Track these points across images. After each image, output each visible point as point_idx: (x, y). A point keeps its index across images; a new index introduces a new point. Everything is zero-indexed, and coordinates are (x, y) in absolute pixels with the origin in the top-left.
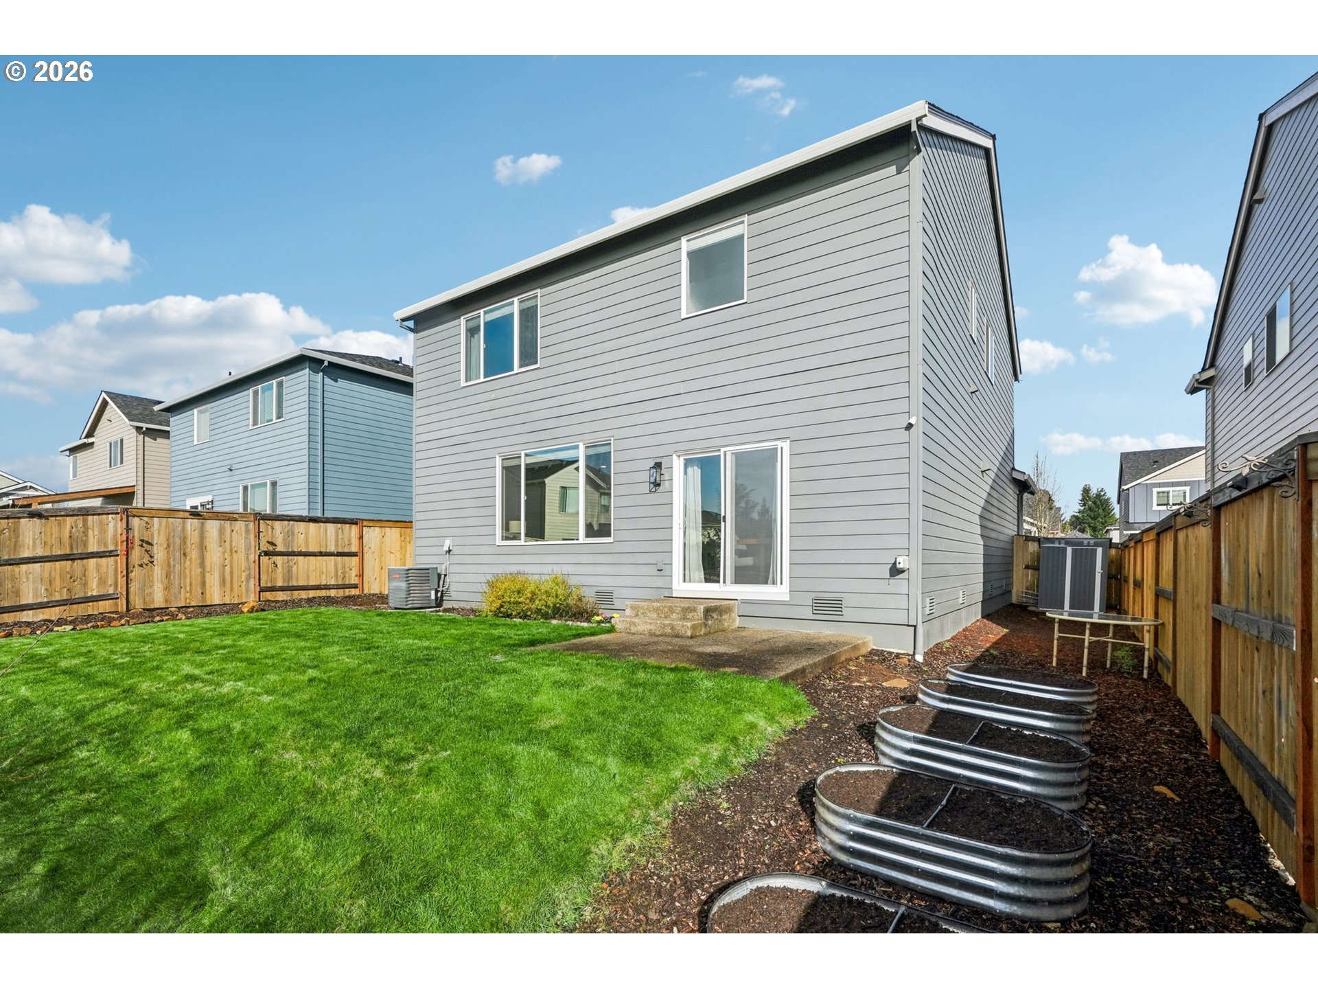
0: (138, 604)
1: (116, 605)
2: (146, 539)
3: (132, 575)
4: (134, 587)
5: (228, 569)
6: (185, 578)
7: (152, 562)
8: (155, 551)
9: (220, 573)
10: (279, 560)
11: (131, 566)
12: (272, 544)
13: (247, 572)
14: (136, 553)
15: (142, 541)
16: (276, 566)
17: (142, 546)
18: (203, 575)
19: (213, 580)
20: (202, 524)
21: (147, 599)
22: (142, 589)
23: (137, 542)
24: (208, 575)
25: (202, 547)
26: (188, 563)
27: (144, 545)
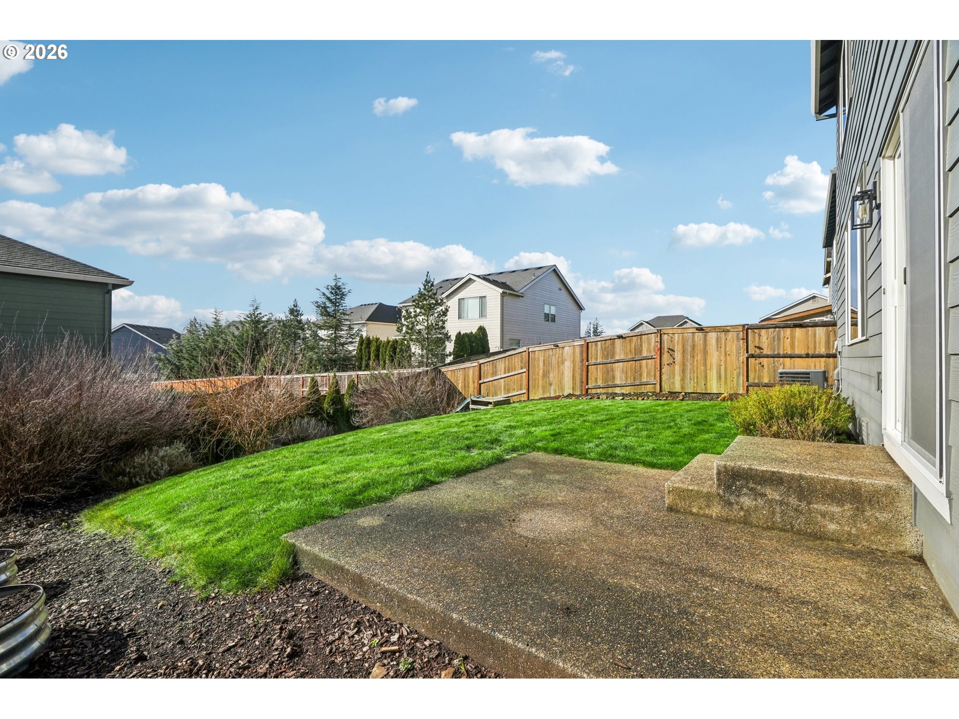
0: (666, 388)
1: (655, 388)
2: (671, 348)
3: (663, 370)
4: (664, 377)
5: (723, 368)
6: (694, 372)
7: (674, 362)
8: (676, 355)
9: (717, 370)
10: (765, 361)
11: (662, 364)
12: (760, 348)
13: (738, 370)
14: (666, 356)
15: (669, 349)
16: (763, 366)
17: (668, 352)
18: (706, 371)
19: (713, 375)
20: (705, 335)
21: (671, 386)
22: (669, 379)
23: (666, 350)
24: (708, 371)
25: (705, 352)
26: (696, 363)
27: (670, 351)
